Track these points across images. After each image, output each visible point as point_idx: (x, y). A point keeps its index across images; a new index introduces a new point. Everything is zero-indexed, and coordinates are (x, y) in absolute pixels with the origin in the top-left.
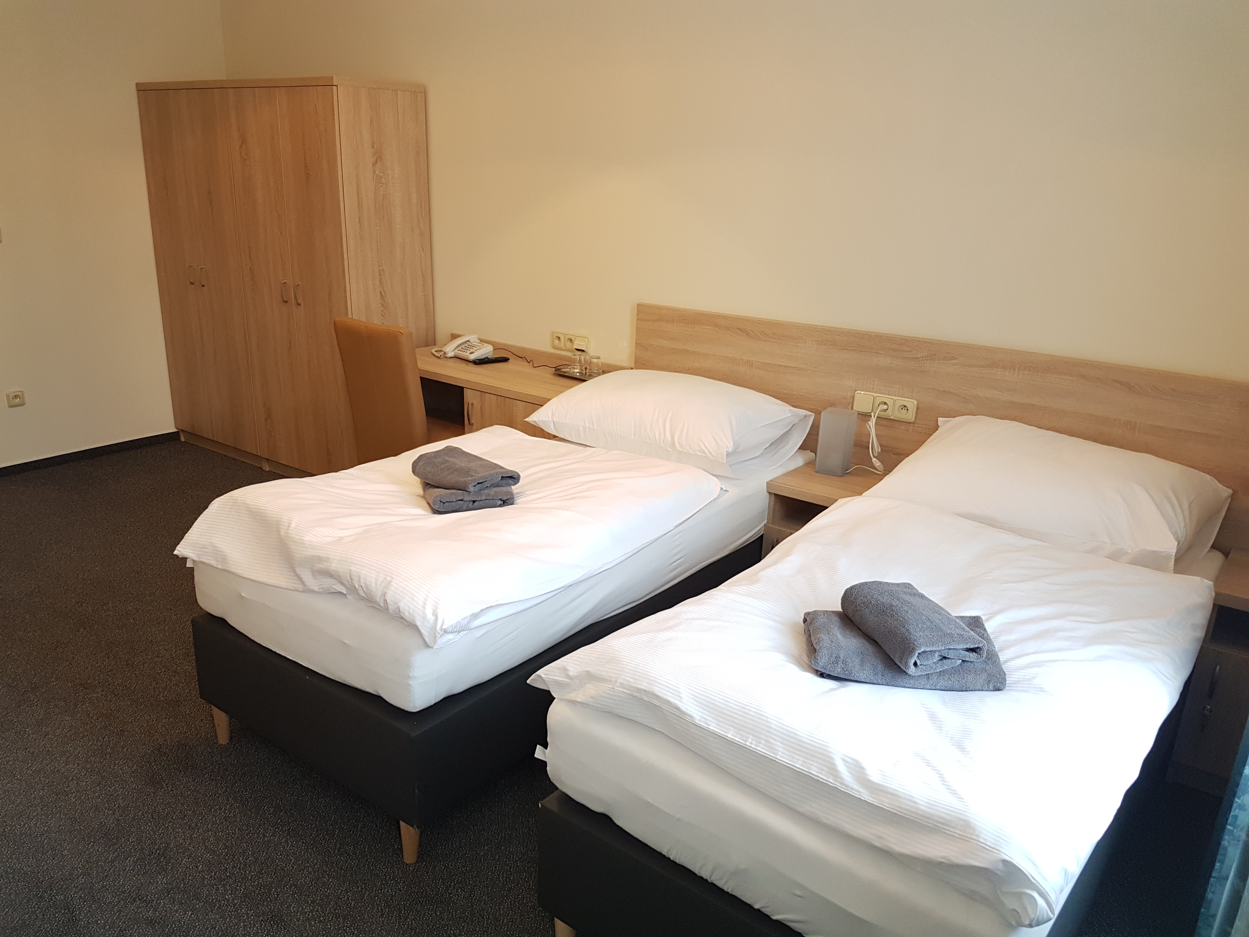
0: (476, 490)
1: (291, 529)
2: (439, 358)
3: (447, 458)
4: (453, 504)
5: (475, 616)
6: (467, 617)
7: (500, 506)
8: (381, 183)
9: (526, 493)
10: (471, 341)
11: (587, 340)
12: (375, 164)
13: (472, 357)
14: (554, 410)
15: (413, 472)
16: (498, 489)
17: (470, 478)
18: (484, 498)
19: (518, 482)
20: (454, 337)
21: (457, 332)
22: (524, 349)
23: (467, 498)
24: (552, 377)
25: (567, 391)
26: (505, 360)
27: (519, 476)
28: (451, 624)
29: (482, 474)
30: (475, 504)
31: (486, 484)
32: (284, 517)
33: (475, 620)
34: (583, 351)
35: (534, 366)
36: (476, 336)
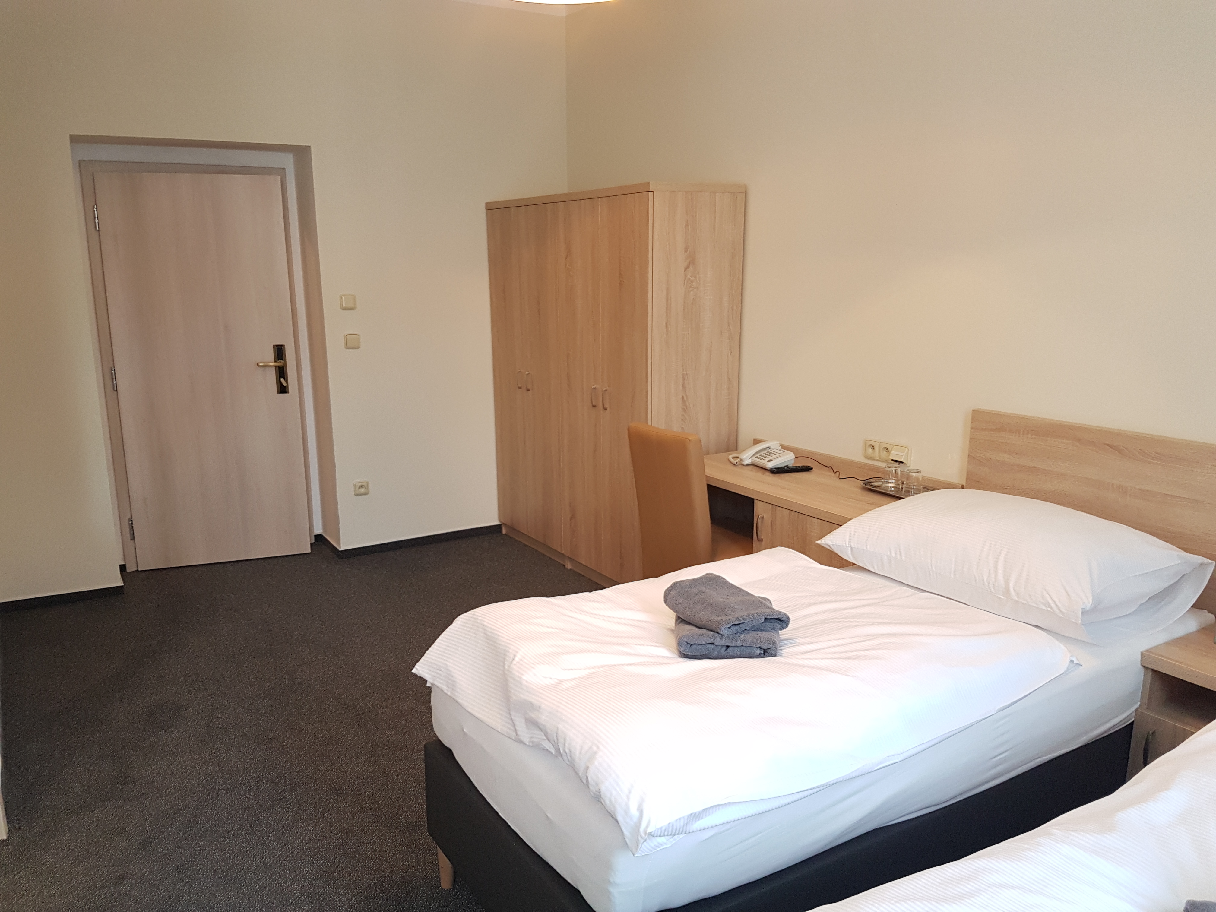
0: (731, 633)
1: (514, 662)
2: (735, 465)
3: (704, 589)
4: (702, 647)
5: (695, 817)
6: (683, 817)
7: (759, 656)
8: (692, 288)
9: (797, 641)
10: (772, 447)
11: (907, 449)
12: (687, 268)
13: (770, 465)
14: (853, 533)
15: (665, 602)
16: (760, 634)
17: (724, 618)
18: (739, 643)
19: (787, 626)
20: (756, 442)
21: (759, 437)
22: (831, 458)
23: (718, 642)
24: (858, 491)
25: (874, 510)
26: (807, 469)
27: (788, 618)
28: (659, 826)
29: (741, 613)
30: (729, 650)
31: (743, 627)
32: (512, 647)
33: (695, 821)
34: (902, 462)
35: (841, 477)
36: (778, 442)
